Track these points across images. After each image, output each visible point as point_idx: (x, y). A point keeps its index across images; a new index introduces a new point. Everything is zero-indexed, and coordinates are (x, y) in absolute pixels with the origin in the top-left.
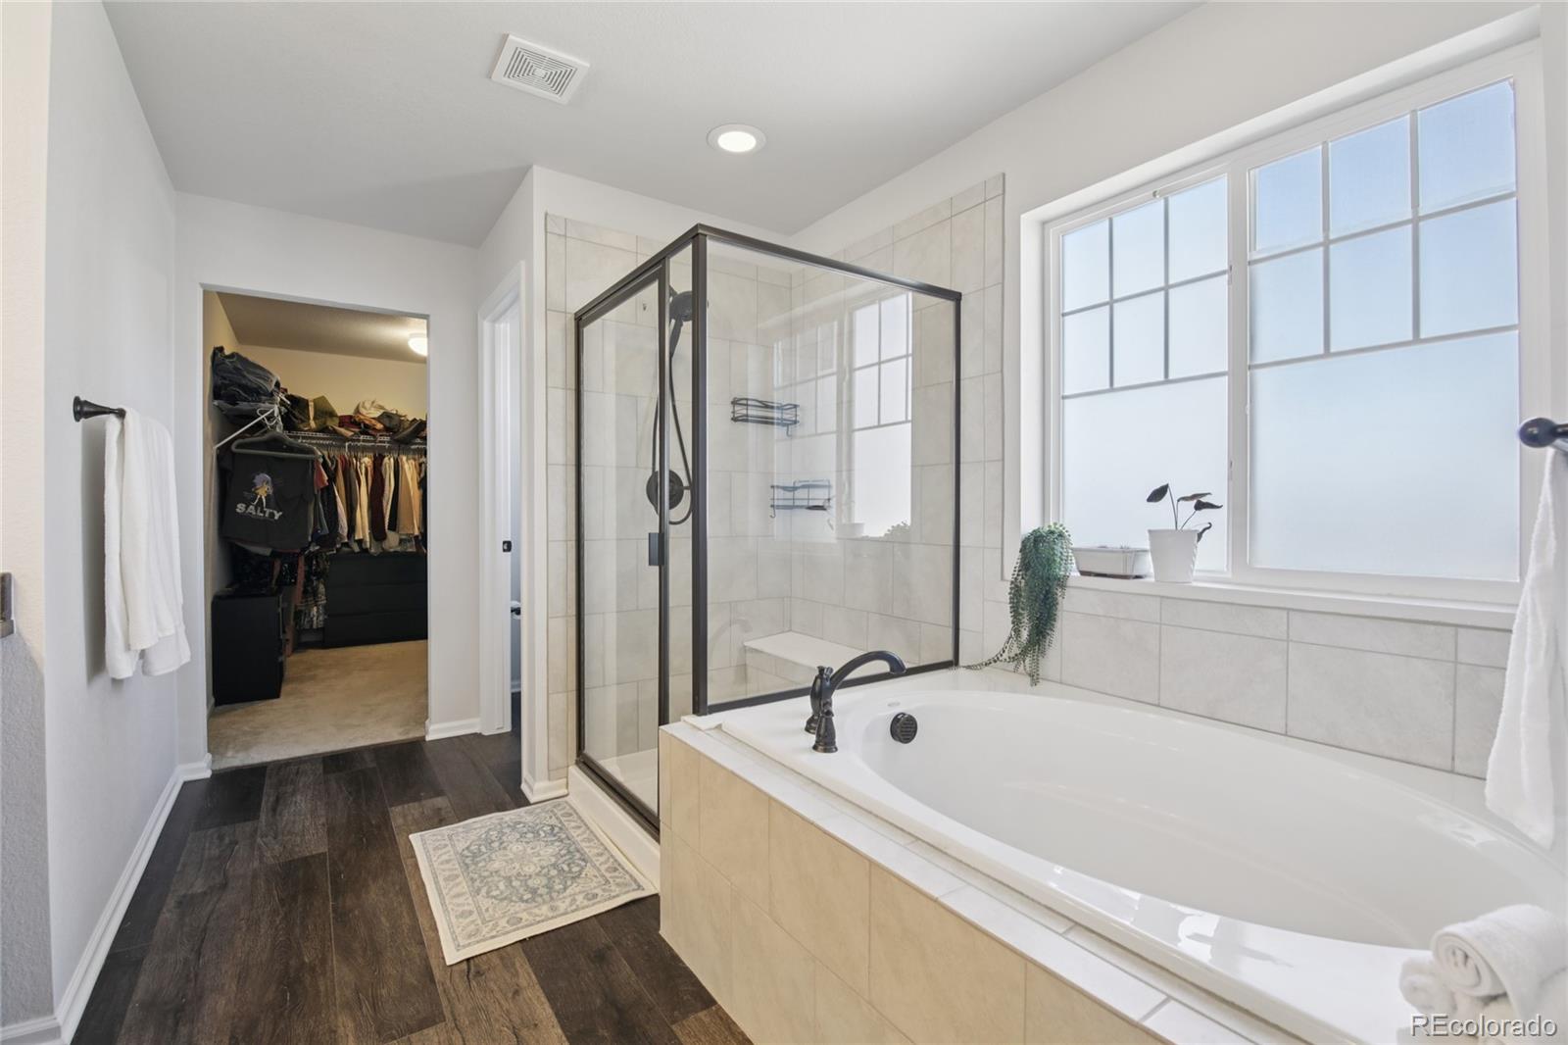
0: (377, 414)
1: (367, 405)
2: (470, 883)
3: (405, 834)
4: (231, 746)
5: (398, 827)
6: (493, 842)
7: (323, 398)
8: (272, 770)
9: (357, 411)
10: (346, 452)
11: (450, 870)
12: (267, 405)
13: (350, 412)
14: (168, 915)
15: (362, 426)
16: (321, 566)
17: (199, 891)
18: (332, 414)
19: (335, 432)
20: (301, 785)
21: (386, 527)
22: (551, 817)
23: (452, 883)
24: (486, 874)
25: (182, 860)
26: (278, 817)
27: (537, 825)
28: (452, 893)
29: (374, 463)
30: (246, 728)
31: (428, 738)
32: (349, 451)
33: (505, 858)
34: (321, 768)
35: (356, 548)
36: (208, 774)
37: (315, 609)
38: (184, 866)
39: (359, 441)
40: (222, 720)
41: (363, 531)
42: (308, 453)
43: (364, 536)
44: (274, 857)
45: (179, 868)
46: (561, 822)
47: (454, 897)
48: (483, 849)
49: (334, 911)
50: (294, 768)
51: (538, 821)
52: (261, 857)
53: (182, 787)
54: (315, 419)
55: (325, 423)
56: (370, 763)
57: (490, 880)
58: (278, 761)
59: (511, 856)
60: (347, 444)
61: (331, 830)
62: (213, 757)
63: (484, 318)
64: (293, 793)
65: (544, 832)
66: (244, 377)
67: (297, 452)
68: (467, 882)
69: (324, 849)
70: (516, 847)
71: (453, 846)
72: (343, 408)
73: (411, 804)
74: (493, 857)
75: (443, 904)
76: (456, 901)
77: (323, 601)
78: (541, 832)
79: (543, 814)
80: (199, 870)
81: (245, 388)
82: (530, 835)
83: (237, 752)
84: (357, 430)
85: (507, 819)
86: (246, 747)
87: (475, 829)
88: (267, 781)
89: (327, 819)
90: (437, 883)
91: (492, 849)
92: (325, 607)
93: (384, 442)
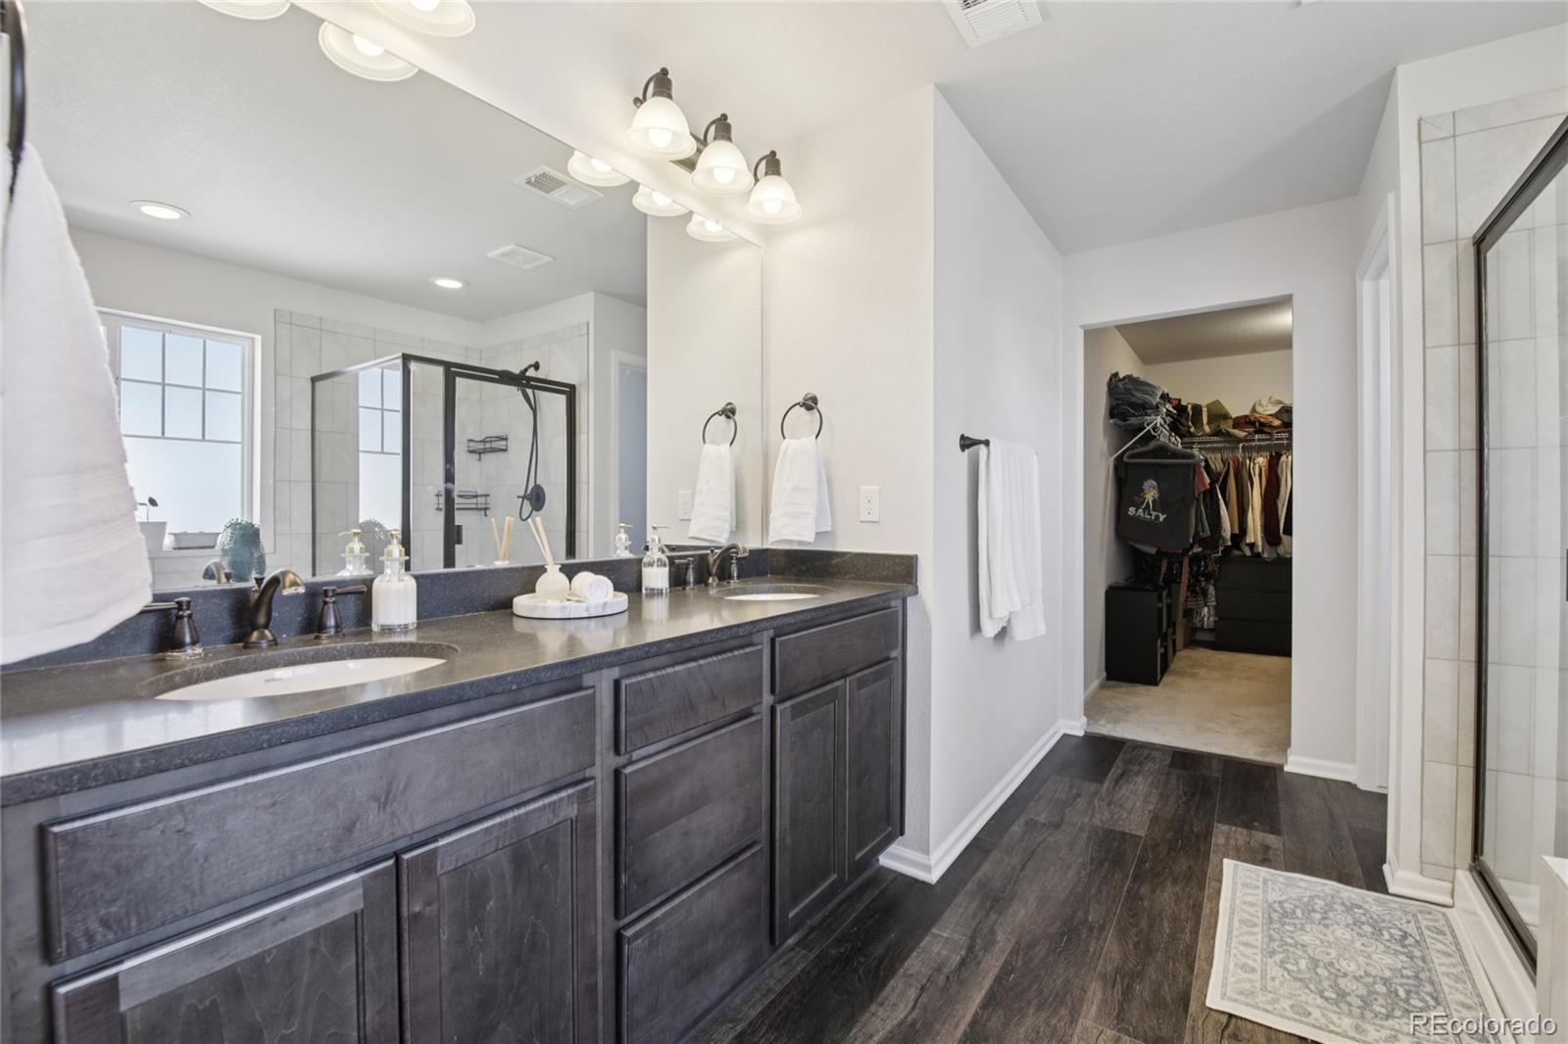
0: (1274, 410)
1: (1264, 402)
2: (1266, 940)
3: (1221, 856)
4: (1106, 716)
5: (1217, 845)
6: (1314, 911)
7: (1217, 403)
8: (1129, 747)
9: (1254, 410)
10: (1240, 454)
11: (1250, 914)
12: (1153, 417)
13: (1246, 412)
14: (1017, 828)
15: (1257, 424)
16: (1210, 568)
17: (1042, 821)
18: (1225, 416)
19: (1228, 434)
20: (1146, 769)
21: (1281, 531)
22: (1408, 922)
23: (1246, 929)
24: (1289, 940)
25: (1040, 793)
26: (1117, 789)
27: (1383, 921)
28: (1242, 938)
29: (1270, 462)
30: (1122, 705)
31: (1287, 768)
32: (1244, 452)
33: (1322, 937)
34: (1170, 759)
35: (1248, 553)
36: (1081, 733)
37: (1206, 609)
38: (1040, 797)
39: (1254, 440)
40: (1107, 693)
41: (1255, 533)
42: (1189, 458)
43: (1256, 539)
44: (1101, 821)
45: (1036, 797)
46: (1421, 934)
47: (1243, 944)
48: (1299, 913)
49: (1128, 892)
50: (1146, 752)
51: (1387, 918)
52: (1092, 816)
53: (1061, 739)
54: (1209, 423)
55: (1219, 426)
56: (1215, 772)
57: (1292, 949)
58: (1136, 741)
59: (1331, 939)
60: (1241, 445)
61: (1154, 820)
62: (1088, 720)
63: (1363, 278)
64: (1138, 773)
65: (1390, 934)
66: (1133, 395)
67: (1180, 458)
68: (1263, 938)
69: (1142, 833)
70: (1341, 932)
71: (1265, 892)
72: (1237, 409)
73: (1240, 829)
74: (1308, 927)
75: (1228, 944)
76: (1242, 948)
77: (1212, 602)
78: (1385, 933)
79: (1399, 913)
80: (1048, 804)
81: (1133, 405)
82: (1368, 929)
83: (1108, 722)
84: (1252, 430)
85: (1345, 895)
86: (1116, 721)
87: (1299, 887)
88: (1121, 756)
89: (1155, 808)
90: (1231, 920)
91: (1309, 919)
92: (1215, 608)
93: (1282, 439)
